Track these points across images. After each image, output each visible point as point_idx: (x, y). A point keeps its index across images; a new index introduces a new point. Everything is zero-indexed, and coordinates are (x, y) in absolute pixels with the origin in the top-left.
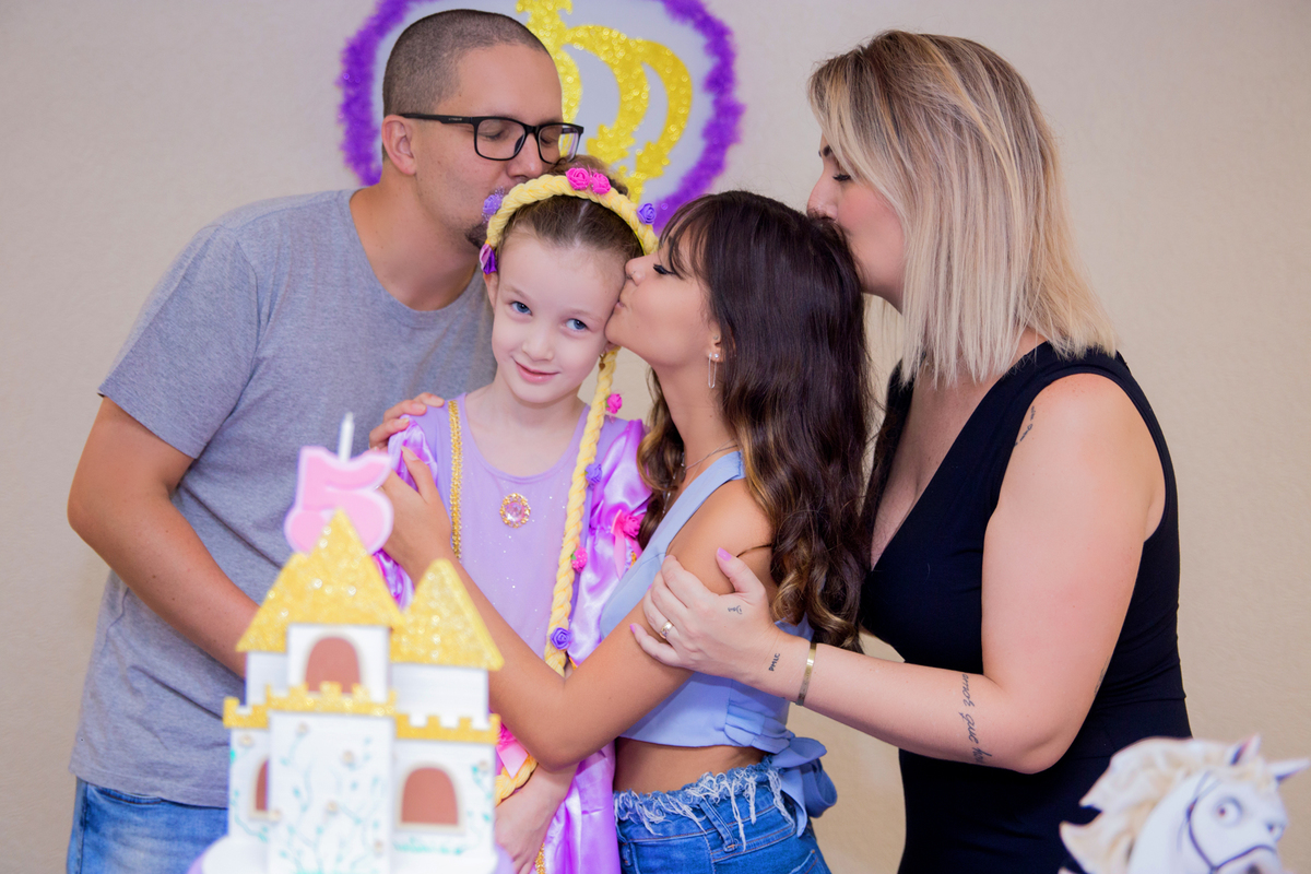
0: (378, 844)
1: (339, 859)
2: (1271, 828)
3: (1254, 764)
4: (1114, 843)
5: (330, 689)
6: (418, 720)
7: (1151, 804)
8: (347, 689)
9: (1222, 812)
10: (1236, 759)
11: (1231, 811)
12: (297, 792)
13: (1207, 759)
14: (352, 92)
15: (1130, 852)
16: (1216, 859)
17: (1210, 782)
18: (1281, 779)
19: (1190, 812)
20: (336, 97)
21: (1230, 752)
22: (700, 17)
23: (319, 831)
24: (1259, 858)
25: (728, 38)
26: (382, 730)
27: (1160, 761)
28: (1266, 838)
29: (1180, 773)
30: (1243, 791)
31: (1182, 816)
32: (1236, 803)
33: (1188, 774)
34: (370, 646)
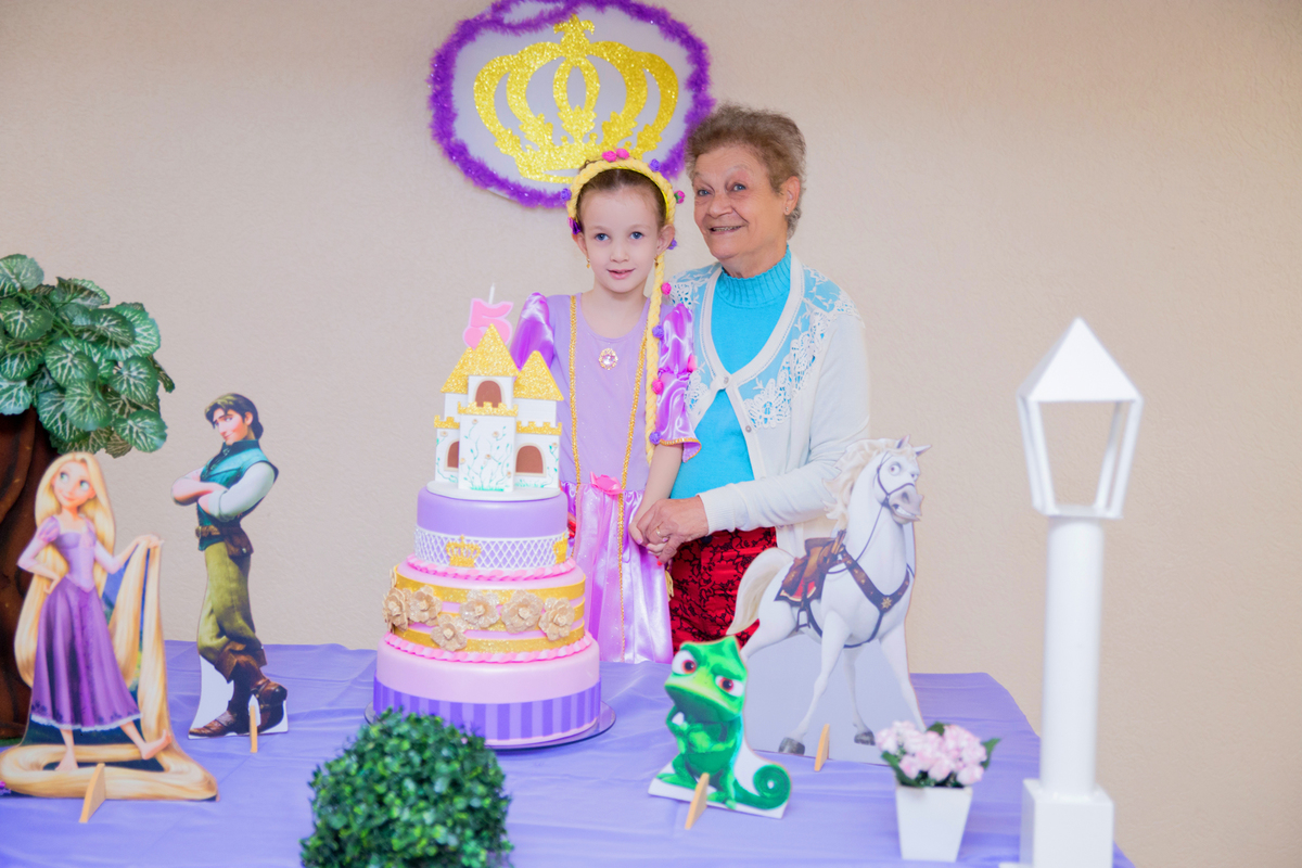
0: (509, 473)
1: (491, 481)
2: (913, 476)
3: (907, 448)
4: (845, 485)
5: (488, 405)
6: (525, 424)
7: (863, 467)
8: (495, 405)
9: (893, 469)
10: (899, 446)
11: (896, 468)
12: (472, 451)
13: (887, 446)
14: (438, 87)
15: (852, 489)
16: (889, 491)
17: (888, 456)
18: (918, 453)
19: (878, 470)
20: (427, 90)
21: (897, 442)
22: (684, 36)
23: (482, 468)
24: (908, 488)
25: (704, 51)
26: (510, 423)
27: (867, 447)
28: (911, 480)
29: (875, 453)
30: (901, 460)
31: (875, 472)
32: (899, 465)
33: (879, 453)
34: (505, 385)
